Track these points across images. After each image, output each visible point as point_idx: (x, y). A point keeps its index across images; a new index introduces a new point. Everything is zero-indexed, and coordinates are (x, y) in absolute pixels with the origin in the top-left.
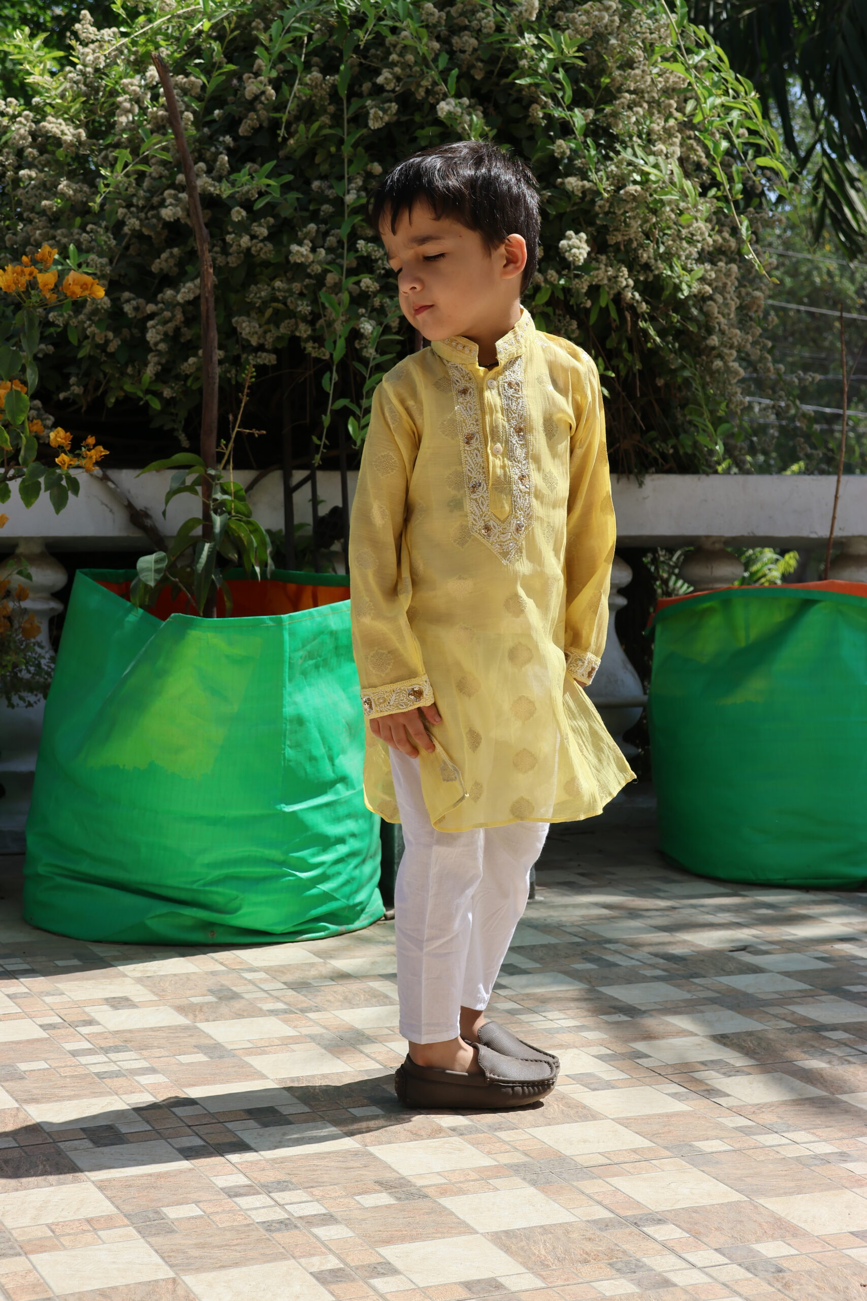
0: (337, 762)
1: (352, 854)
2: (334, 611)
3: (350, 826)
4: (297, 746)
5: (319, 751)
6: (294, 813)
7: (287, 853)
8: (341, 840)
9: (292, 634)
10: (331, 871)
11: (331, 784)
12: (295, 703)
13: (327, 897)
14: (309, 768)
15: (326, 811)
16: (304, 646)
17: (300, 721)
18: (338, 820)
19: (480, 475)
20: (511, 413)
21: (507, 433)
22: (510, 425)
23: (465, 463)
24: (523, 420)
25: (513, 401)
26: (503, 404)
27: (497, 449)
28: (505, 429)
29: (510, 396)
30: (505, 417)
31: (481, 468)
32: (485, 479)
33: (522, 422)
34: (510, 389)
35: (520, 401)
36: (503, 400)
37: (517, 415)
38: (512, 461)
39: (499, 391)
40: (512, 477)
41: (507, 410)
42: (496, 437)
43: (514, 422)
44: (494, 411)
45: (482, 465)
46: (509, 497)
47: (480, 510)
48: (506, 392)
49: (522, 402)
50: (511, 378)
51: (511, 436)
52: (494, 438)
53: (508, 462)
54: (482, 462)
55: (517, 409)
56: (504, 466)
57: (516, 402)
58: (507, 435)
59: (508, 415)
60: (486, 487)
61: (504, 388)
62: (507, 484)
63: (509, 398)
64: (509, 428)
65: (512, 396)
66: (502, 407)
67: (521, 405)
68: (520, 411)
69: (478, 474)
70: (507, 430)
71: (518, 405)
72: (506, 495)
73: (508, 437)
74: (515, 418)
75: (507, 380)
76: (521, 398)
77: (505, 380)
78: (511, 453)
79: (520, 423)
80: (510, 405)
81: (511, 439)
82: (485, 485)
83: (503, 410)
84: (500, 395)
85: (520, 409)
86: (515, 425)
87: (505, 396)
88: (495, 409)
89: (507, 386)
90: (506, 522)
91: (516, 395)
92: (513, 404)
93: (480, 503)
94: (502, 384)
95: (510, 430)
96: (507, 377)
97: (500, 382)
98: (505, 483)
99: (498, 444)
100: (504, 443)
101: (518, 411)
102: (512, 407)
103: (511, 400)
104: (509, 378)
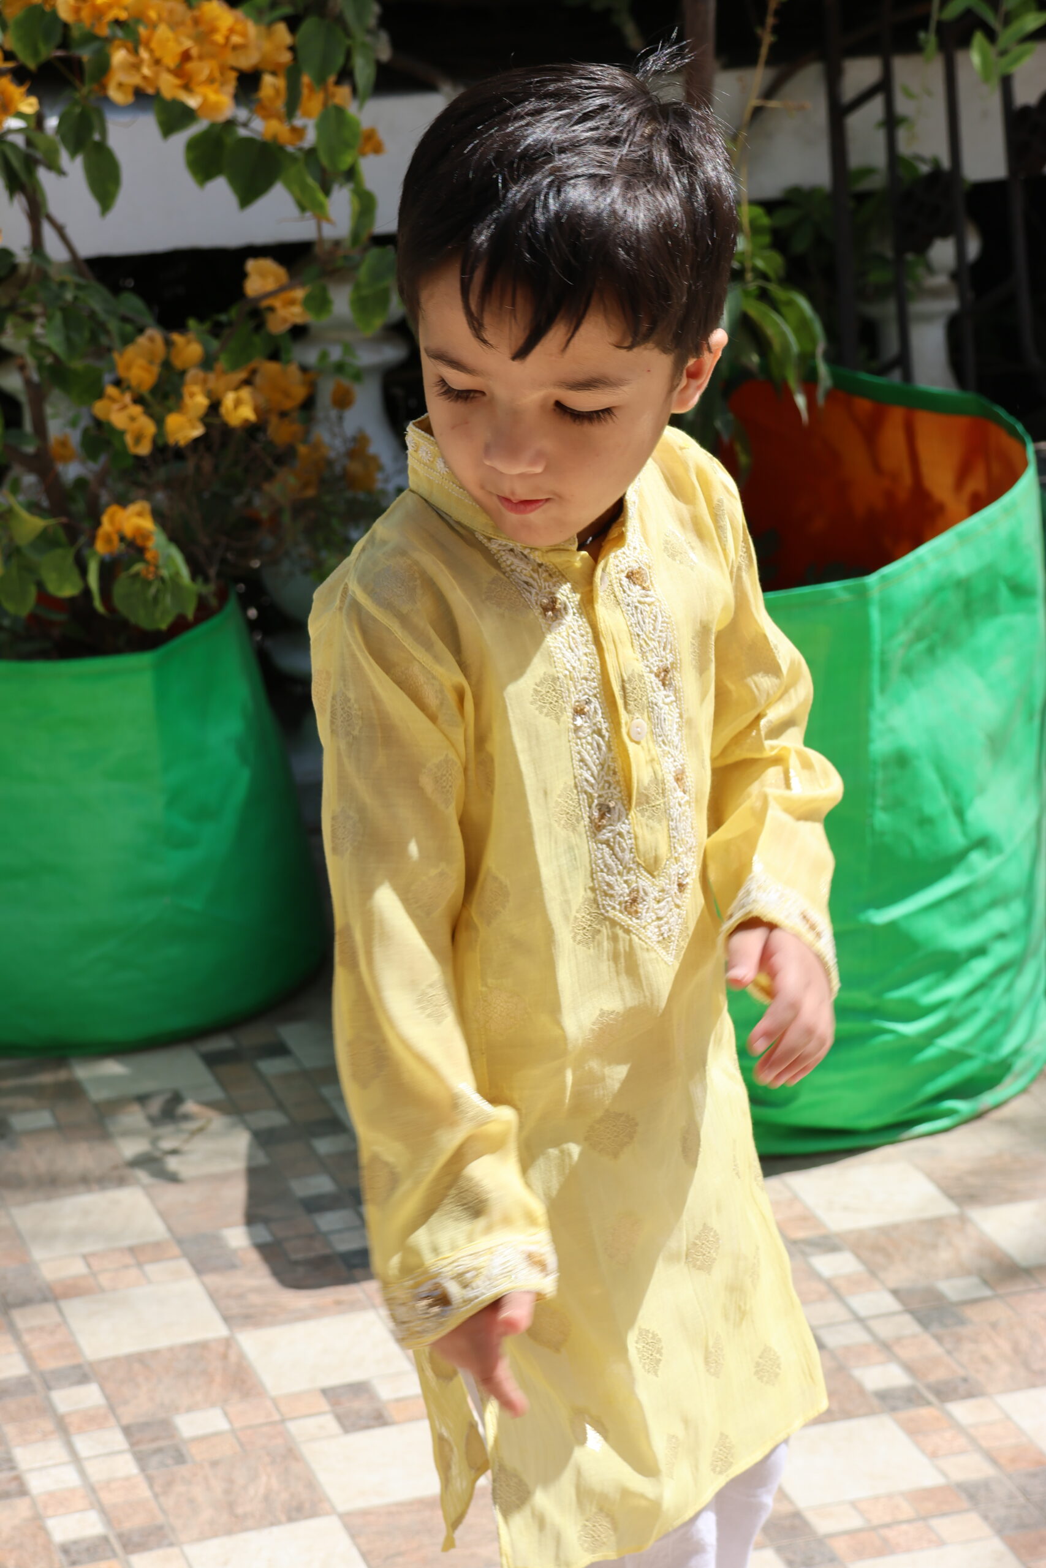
0: (970, 815)
1: (1001, 970)
2: (963, 539)
3: (999, 920)
4: (896, 804)
5: (938, 803)
6: (892, 925)
7: (880, 993)
8: (980, 951)
9: (886, 608)
10: (959, 1012)
11: (961, 856)
12: (892, 730)
13: (955, 1057)
14: (919, 840)
15: (952, 908)
16: (907, 622)
17: (901, 760)
18: (973, 916)
19: (612, 788)
20: (646, 642)
21: (648, 687)
22: (648, 669)
23: (578, 767)
24: (668, 651)
25: (644, 613)
26: (629, 623)
27: (637, 727)
28: (643, 681)
29: (637, 604)
30: (638, 653)
31: (611, 772)
32: (622, 796)
33: (668, 656)
34: (632, 586)
35: (656, 612)
36: (625, 615)
37: (656, 644)
38: (660, 747)
39: (615, 597)
40: (666, 781)
41: (638, 635)
42: (632, 703)
43: (654, 659)
44: (619, 645)
45: (612, 767)
46: (664, 823)
47: (619, 863)
48: (629, 596)
49: (661, 611)
50: (628, 562)
51: (654, 692)
52: (629, 705)
53: (656, 751)
54: (610, 759)
55: (654, 629)
56: (652, 760)
57: (651, 616)
58: (648, 691)
59: (641, 646)
60: (625, 812)
61: (621, 585)
62: (660, 798)
63: (636, 607)
64: (648, 674)
65: (640, 602)
66: (629, 631)
67: (660, 619)
68: (660, 634)
69: (606, 788)
70: (647, 682)
71: (655, 621)
72: (660, 821)
73: (649, 696)
74: (654, 650)
75: (623, 567)
76: (657, 604)
77: (619, 569)
78: (658, 728)
79: (664, 660)
80: (642, 623)
81: (655, 698)
82: (622, 809)
83: (631, 639)
84: (619, 604)
85: (660, 628)
86: (657, 666)
87: (628, 605)
88: (620, 639)
89: (627, 580)
90: (663, 876)
91: (648, 600)
92: (647, 621)
93: (617, 849)
94: (616, 578)
95: (650, 678)
96: (621, 559)
97: (612, 573)
98: (658, 796)
99: (637, 715)
100: (646, 710)
101: (658, 633)
102: (645, 627)
103: (642, 613)
104: (625, 561)
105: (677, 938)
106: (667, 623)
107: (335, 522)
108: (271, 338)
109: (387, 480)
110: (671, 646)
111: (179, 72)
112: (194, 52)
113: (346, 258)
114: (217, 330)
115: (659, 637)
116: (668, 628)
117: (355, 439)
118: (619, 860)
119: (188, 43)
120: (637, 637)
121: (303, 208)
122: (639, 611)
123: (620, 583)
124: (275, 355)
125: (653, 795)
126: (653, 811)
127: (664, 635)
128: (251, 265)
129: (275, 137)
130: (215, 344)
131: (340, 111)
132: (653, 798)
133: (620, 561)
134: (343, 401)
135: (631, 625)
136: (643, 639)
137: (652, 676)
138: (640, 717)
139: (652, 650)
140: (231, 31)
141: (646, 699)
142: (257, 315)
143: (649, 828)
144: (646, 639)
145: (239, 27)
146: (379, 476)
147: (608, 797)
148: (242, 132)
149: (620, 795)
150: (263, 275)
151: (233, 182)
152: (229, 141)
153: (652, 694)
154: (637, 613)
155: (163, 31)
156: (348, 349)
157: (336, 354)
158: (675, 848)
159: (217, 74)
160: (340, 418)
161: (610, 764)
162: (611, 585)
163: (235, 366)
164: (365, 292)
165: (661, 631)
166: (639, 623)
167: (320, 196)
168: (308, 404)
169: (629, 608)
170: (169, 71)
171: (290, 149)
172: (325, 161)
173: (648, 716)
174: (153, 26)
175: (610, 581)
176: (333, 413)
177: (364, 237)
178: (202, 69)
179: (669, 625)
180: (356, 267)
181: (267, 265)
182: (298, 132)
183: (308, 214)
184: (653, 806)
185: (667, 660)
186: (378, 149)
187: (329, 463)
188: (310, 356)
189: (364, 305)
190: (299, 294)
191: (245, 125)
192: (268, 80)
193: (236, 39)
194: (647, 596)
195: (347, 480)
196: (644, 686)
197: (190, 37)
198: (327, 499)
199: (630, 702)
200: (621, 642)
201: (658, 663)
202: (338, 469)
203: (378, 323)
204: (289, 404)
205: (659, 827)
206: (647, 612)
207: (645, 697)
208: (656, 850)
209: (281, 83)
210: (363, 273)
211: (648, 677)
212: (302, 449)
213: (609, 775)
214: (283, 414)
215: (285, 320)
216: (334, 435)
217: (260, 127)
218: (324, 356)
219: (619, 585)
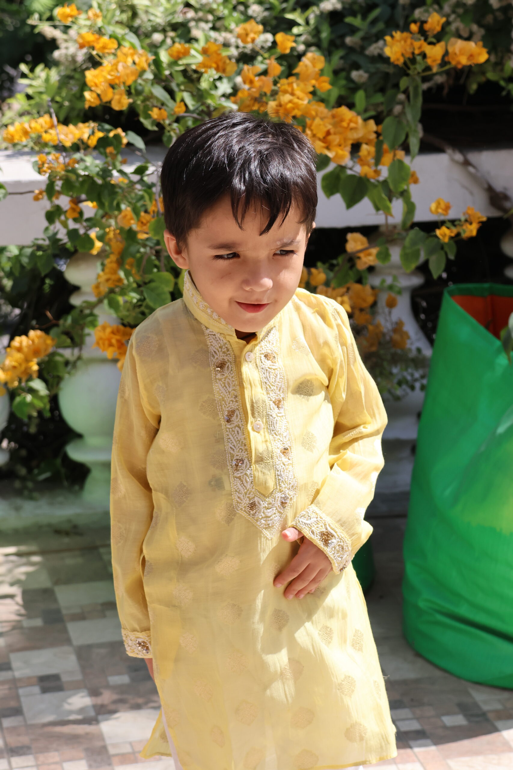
19: (243, 452)
20: (269, 386)
21: (267, 407)
22: (269, 399)
23: (227, 442)
24: (281, 392)
25: (270, 373)
26: (261, 377)
27: (258, 425)
28: (265, 404)
29: (267, 369)
30: (264, 391)
31: (243, 445)
32: (248, 456)
33: (281, 394)
34: (266, 361)
35: (277, 373)
36: (260, 373)
37: (275, 388)
38: (273, 436)
39: (256, 364)
40: (274, 452)
41: (266, 383)
42: (257, 413)
43: (273, 395)
44: (253, 386)
45: (244, 442)
46: (272, 471)
47: (245, 488)
48: (264, 364)
49: (280, 373)
50: (267, 350)
51: (271, 409)
52: (255, 414)
53: (269, 437)
54: (243, 439)
55: (275, 381)
56: (266, 441)
57: (275, 375)
58: (267, 409)
59: (267, 388)
60: (249, 464)
61: (261, 360)
62: (270, 459)
63: (267, 370)
64: (269, 401)
65: (269, 368)
66: (261, 380)
67: (279, 376)
68: (278, 383)
69: (240, 452)
70: (267, 405)
71: (276, 377)
72: (269, 470)
73: (268, 411)
74: (274, 391)
75: (263, 352)
76: (278, 369)
77: (261, 352)
78: (272, 427)
79: (279, 396)
80: (268, 377)
81: (271, 412)
82: (248, 462)
83: (261, 384)
84: (258, 368)
85: (278, 380)
86: (274, 398)
87: (263, 369)
88: (254, 383)
89: (264, 358)
90: (271, 497)
91: (273, 367)
92: (271, 377)
93: (244, 482)
94: (259, 356)
95: (269, 403)
96: (263, 348)
97: (257, 354)
98: (268, 458)
99: (259, 419)
100: (265, 418)
101: (277, 383)
102: (270, 379)
103: (269, 373)
104: (265, 349)
105: (278, 527)
106: (282, 379)
107: (385, 364)
108: (358, 271)
109: (412, 344)
110: (283, 390)
111: (324, 140)
112: (332, 131)
113: (399, 234)
114: (332, 267)
115: (277, 385)
116: (282, 381)
117: (396, 323)
118: (245, 487)
119: (329, 127)
120: (265, 384)
121: (377, 209)
122: (268, 372)
123: (261, 359)
124: (360, 281)
125: (266, 457)
126: (265, 465)
127: (280, 384)
128: (350, 236)
129: (366, 175)
130: (331, 275)
131: (401, 162)
132: (265, 459)
133: (263, 349)
134: (391, 304)
135: (262, 378)
136: (268, 385)
137: (271, 403)
138: (261, 420)
139: (272, 390)
140: (351, 121)
141: (266, 413)
142: (352, 260)
143: (262, 473)
144: (270, 385)
145: (354, 119)
146: (408, 342)
147: (241, 456)
148: (349, 172)
149: (247, 456)
150: (355, 241)
151: (344, 196)
152: (342, 176)
153: (269, 410)
154: (267, 373)
155: (317, 121)
156: (395, 278)
157: (389, 281)
158: (279, 485)
159: (342, 142)
160: (390, 313)
161: (243, 441)
162: (255, 359)
163: (340, 285)
164: (408, 251)
165: (279, 382)
166: (267, 377)
167: (388, 203)
168: (374, 305)
169: (263, 370)
170: (320, 139)
171: (372, 180)
172: (391, 186)
173: (266, 420)
174: (313, 118)
175: (255, 357)
176: (387, 310)
177: (409, 224)
178: (335, 139)
179: (283, 380)
180: (404, 239)
181: (358, 236)
182: (378, 173)
183: (381, 212)
184: (265, 463)
185: (280, 396)
186: (416, 181)
187: (384, 335)
188: (376, 281)
189: (406, 257)
190: (374, 251)
191: (351, 169)
192: (364, 147)
193: (352, 125)
194: (273, 366)
195: (392, 343)
196: (265, 406)
197: (330, 124)
198: (382, 352)
199: (256, 413)
200: (255, 385)
201: (275, 397)
202: (388, 338)
203: (413, 266)
204: (365, 305)
205: (269, 473)
206: (272, 373)
207: (265, 411)
208: (265, 484)
209: (372, 149)
210: (407, 242)
211: (268, 402)
212: (371, 327)
213: (242, 446)
214: (361, 310)
215: (366, 263)
216: (386, 320)
217: (358, 170)
218: (383, 281)
219: (260, 359)
